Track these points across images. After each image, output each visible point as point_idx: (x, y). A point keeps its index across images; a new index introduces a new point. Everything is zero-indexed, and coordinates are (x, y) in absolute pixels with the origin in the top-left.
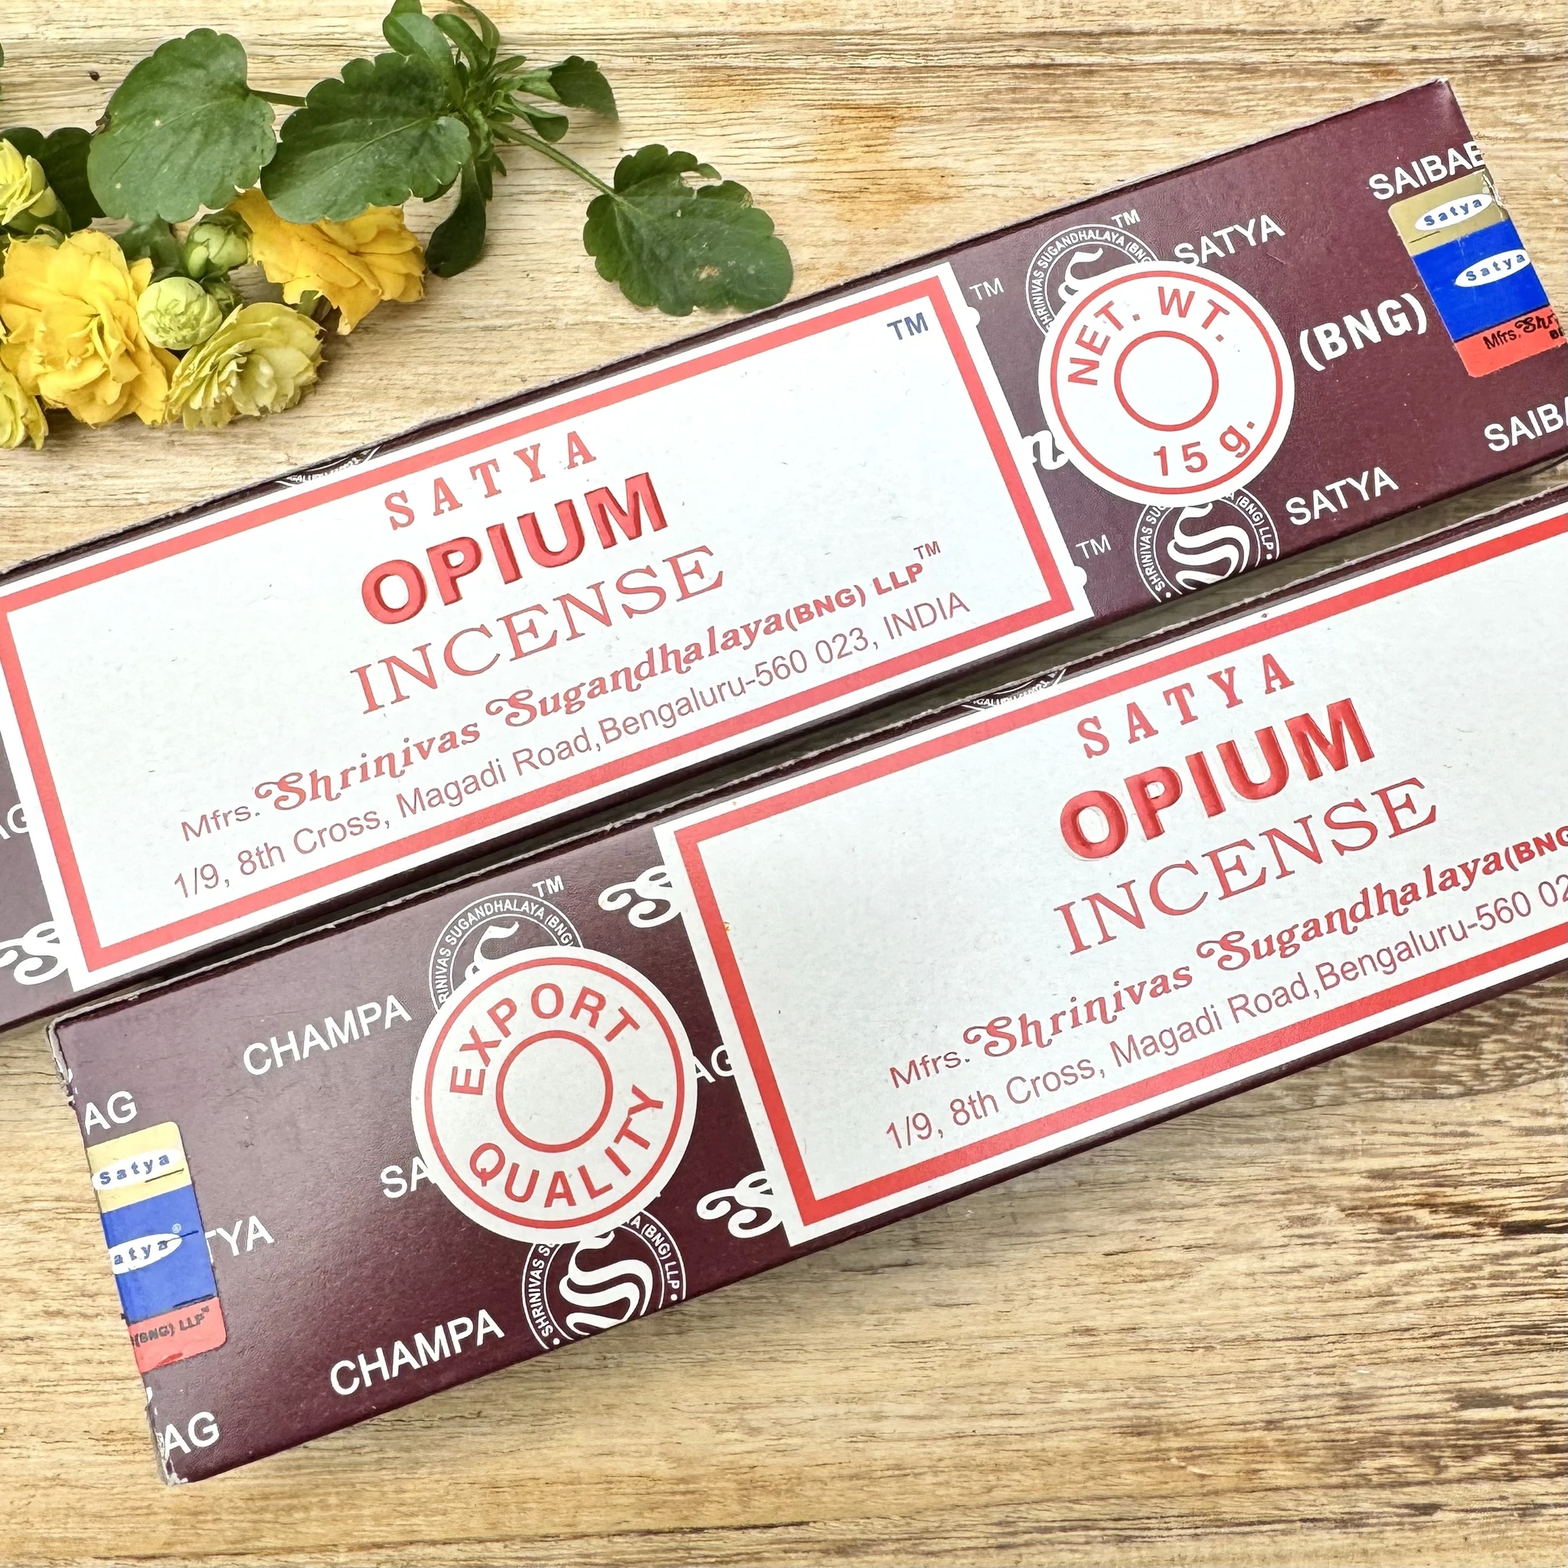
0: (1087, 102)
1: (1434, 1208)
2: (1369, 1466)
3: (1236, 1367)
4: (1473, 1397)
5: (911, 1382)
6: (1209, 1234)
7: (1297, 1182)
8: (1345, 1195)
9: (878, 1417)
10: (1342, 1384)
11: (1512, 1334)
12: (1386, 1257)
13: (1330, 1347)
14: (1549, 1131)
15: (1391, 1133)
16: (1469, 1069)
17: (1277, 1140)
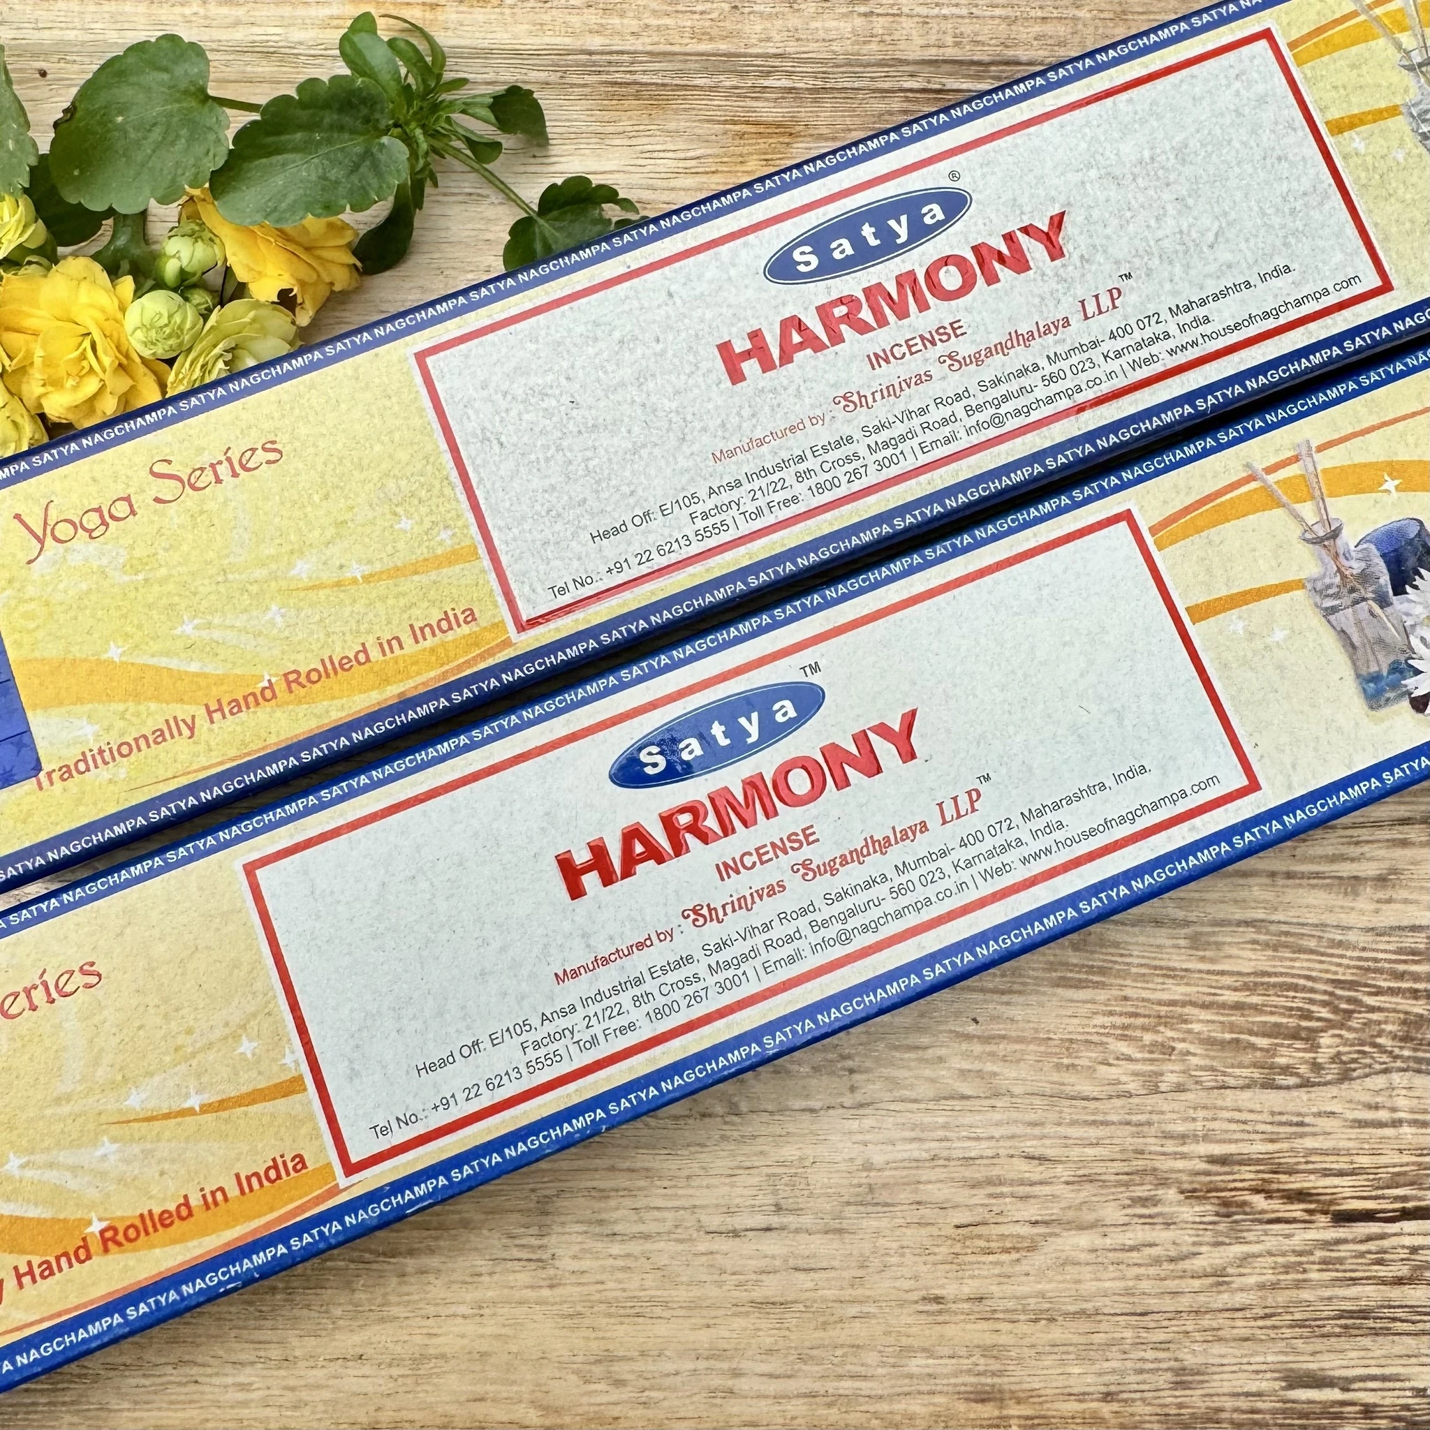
1: (1269, 1194)
3: (1076, 1339)
4: (1300, 1377)
5: (767, 1340)
6: (1055, 1211)
7: (1140, 1164)
8: (1185, 1178)
9: (736, 1374)
10: (1176, 1360)
11: (1340, 1318)
12: (1221, 1239)
13: (1165, 1323)
14: (1380, 1124)
15: (1230, 1121)
16: (1306, 1062)
17: (1121, 1123)
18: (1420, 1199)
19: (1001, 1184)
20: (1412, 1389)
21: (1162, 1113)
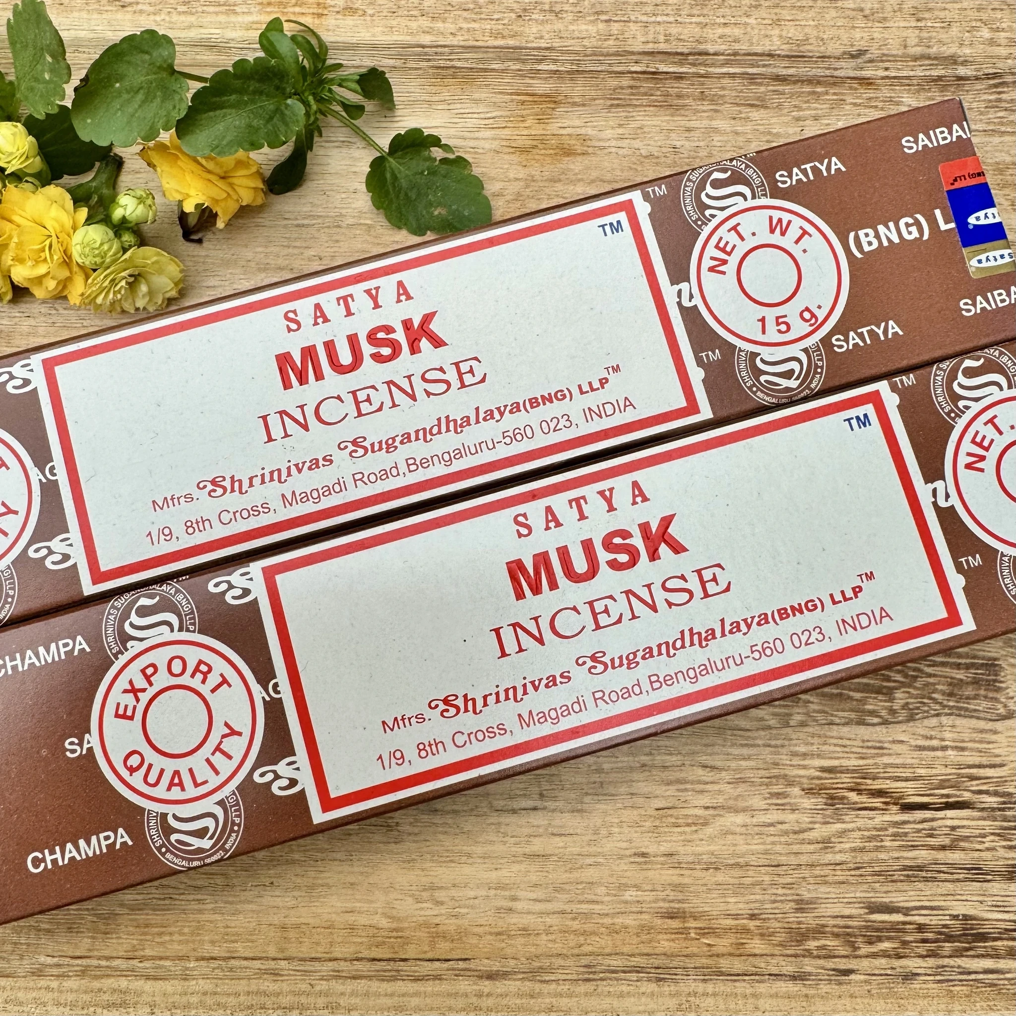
0: (677, 96)
1: (860, 792)
2: (812, 944)
3: (732, 881)
4: (877, 907)
5: (534, 878)
6: (721, 800)
7: (775, 772)
8: (805, 780)
9: (514, 899)
10: (797, 895)
11: (905, 870)
12: (827, 820)
13: (791, 872)
14: (934, 749)
15: (835, 745)
16: (886, 709)
17: (765, 746)
18: (958, 797)
19: (686, 782)
20: (950, 915)
21: (791, 740)
